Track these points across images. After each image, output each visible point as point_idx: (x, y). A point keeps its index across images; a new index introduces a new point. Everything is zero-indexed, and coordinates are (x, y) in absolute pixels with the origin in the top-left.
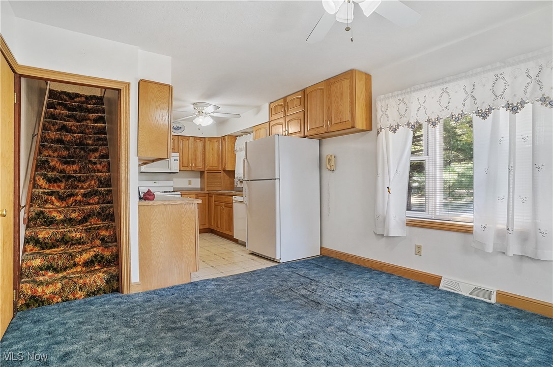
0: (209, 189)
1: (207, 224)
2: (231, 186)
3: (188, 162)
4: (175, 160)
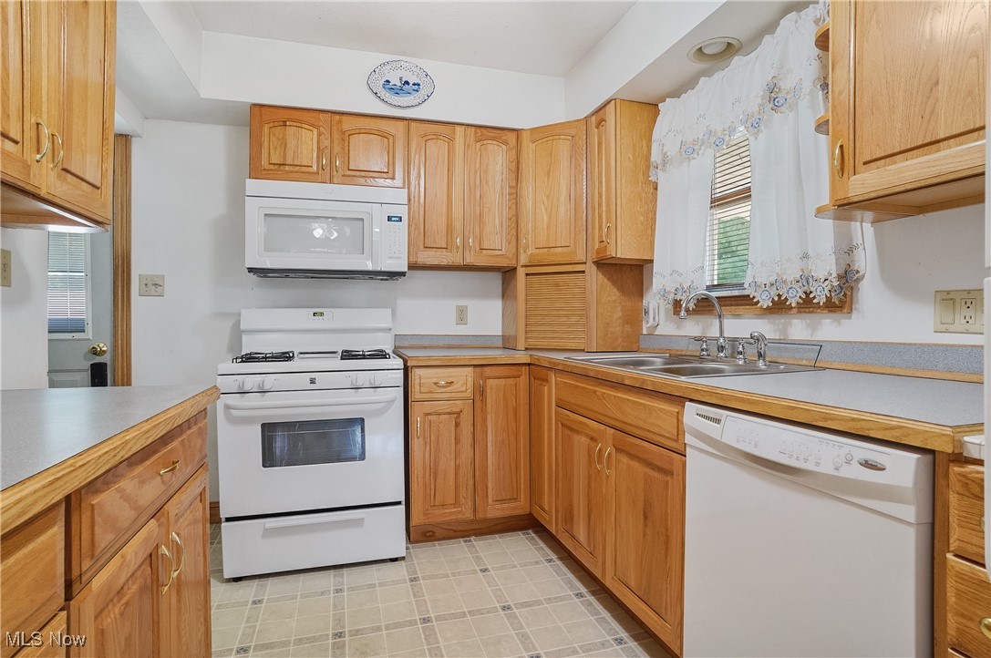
0: (532, 342)
1: (523, 497)
2: (628, 328)
3: (450, 229)
4: (389, 219)
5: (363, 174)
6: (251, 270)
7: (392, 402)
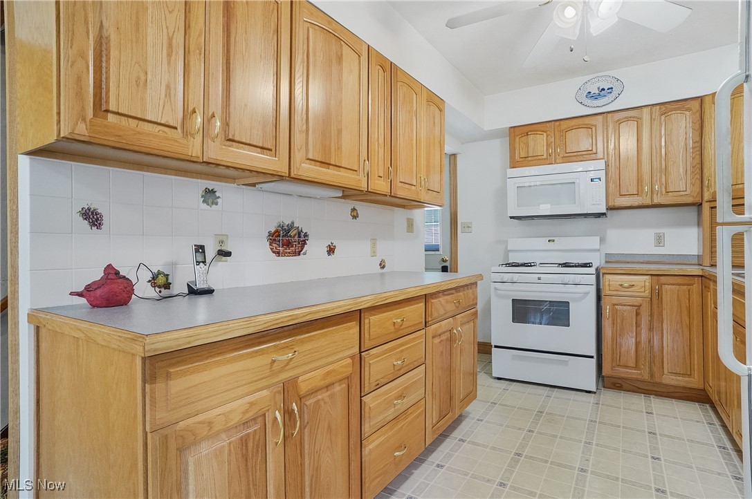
1: (697, 375)
3: (640, 180)
4: (592, 180)
5: (575, 154)
6: (511, 218)
7: (587, 293)
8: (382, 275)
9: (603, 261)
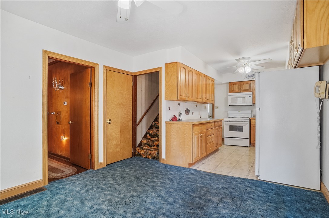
4: (249, 97)
5: (245, 90)
6: (229, 105)
8: (200, 119)
9: (252, 117)
